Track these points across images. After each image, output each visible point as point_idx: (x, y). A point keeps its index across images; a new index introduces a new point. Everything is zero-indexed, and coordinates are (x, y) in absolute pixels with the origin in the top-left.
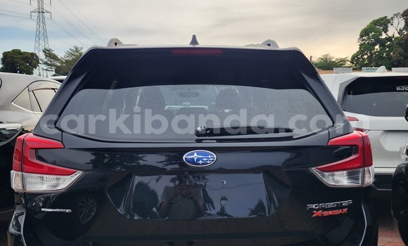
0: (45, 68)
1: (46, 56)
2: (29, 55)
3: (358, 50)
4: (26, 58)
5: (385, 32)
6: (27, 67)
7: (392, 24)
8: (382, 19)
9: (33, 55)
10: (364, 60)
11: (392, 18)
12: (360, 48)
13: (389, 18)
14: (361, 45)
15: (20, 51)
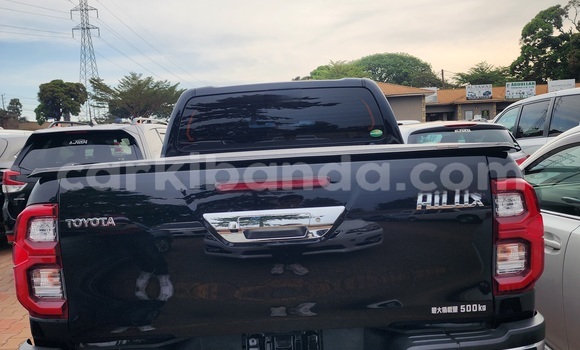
0: (95, 103)
1: (95, 88)
2: (74, 87)
3: (520, 55)
4: (70, 91)
5: (559, 28)
6: (72, 103)
7: (566, 17)
8: (552, 10)
9: (78, 86)
10: (529, 68)
11: (566, 7)
12: (523, 52)
13: (562, 7)
14: (524, 48)
15: (62, 81)
